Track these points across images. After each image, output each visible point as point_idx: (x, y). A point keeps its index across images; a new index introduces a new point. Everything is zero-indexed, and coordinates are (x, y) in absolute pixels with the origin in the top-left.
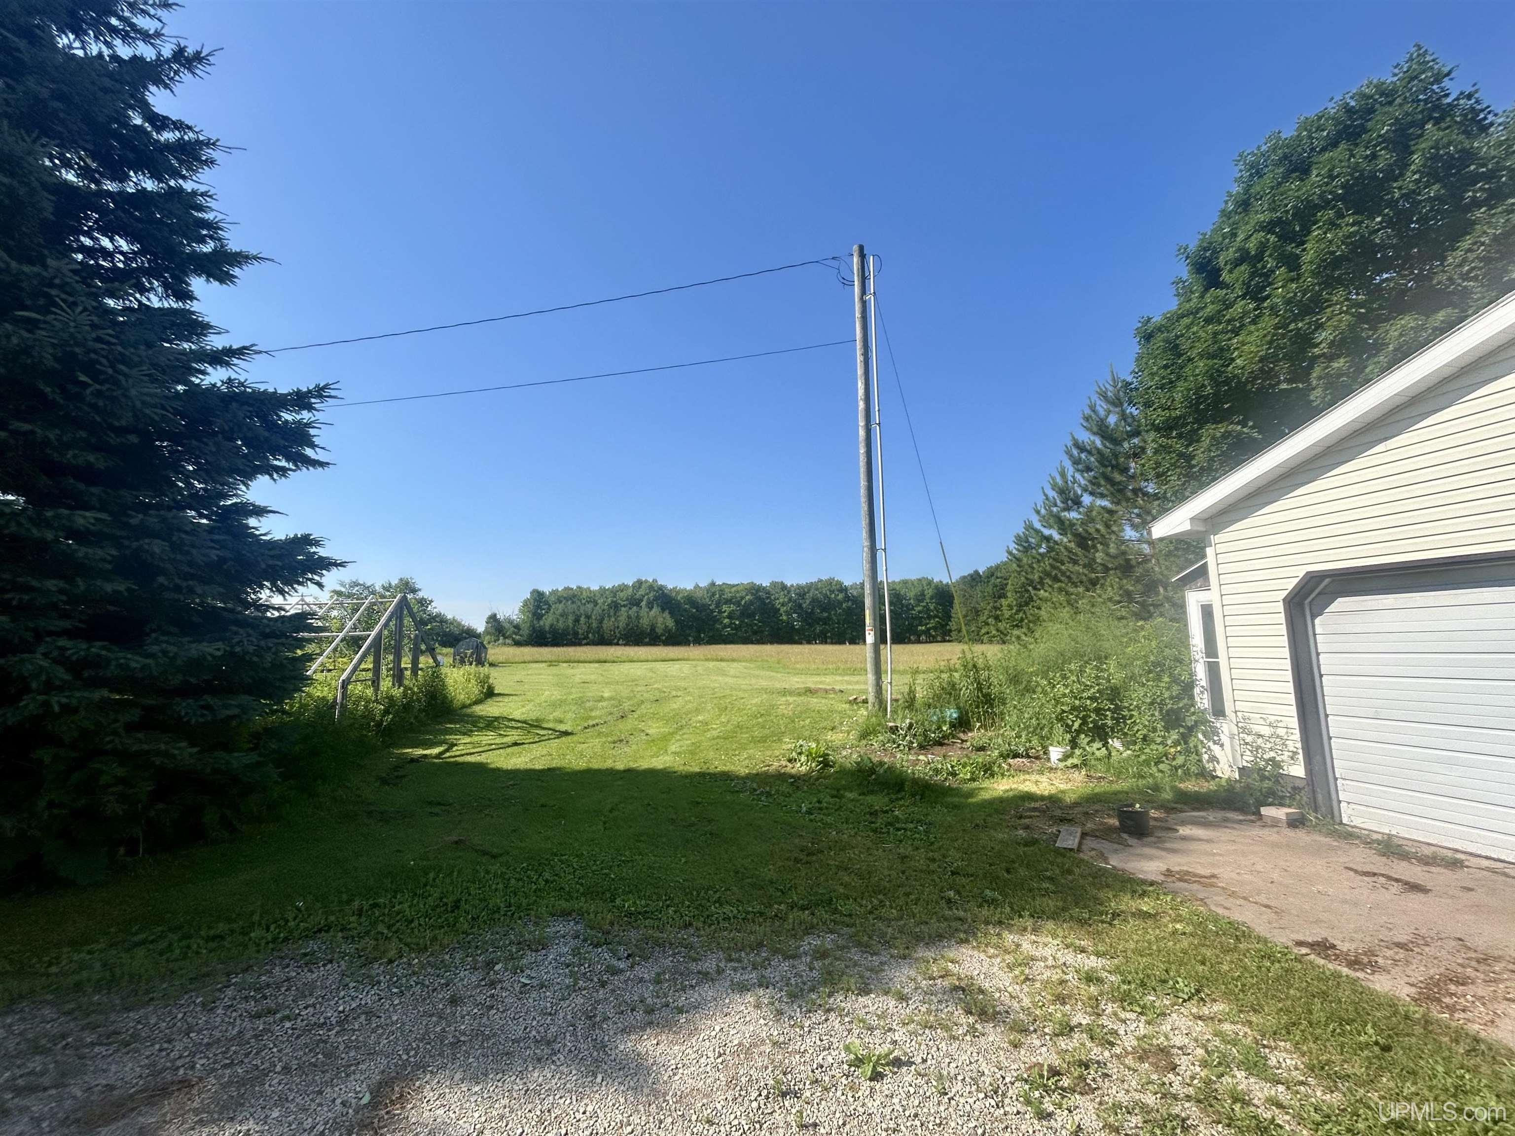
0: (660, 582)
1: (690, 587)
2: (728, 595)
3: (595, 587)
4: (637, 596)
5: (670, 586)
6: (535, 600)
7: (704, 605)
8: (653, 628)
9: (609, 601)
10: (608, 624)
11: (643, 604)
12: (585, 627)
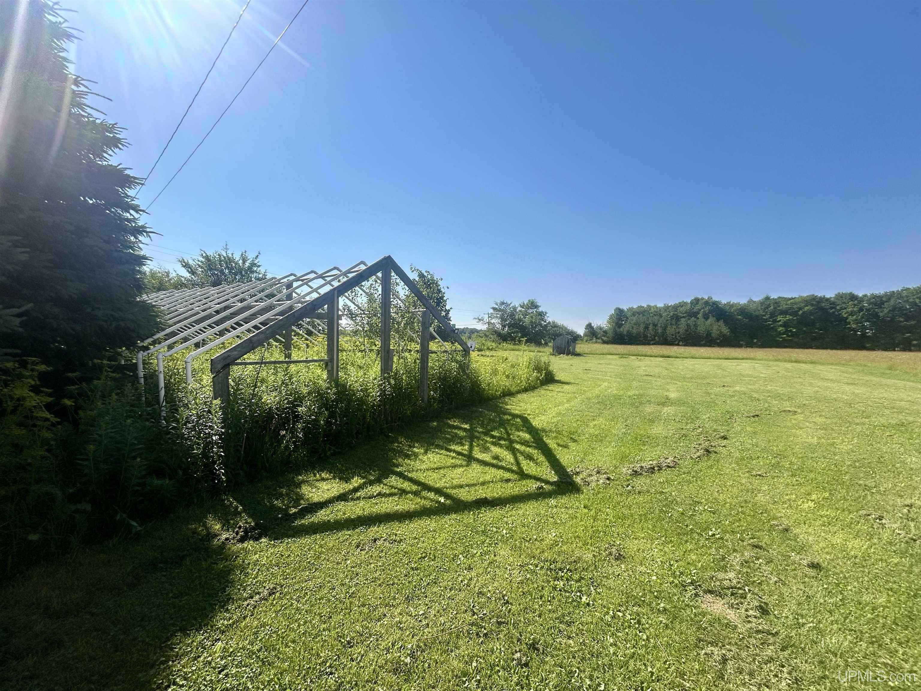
0: (715, 298)
1: (743, 301)
2: (784, 307)
3: (660, 305)
4: (695, 310)
5: (724, 301)
6: (617, 314)
7: (757, 316)
8: (709, 334)
9: (671, 314)
10: (671, 330)
11: (700, 316)
12: (652, 333)
